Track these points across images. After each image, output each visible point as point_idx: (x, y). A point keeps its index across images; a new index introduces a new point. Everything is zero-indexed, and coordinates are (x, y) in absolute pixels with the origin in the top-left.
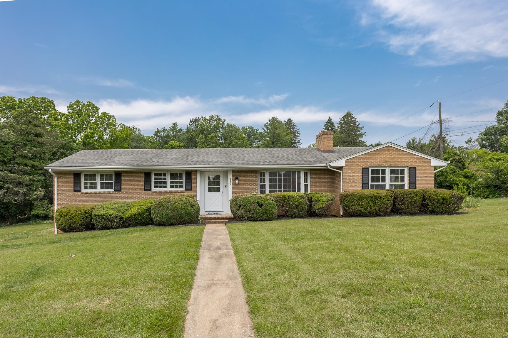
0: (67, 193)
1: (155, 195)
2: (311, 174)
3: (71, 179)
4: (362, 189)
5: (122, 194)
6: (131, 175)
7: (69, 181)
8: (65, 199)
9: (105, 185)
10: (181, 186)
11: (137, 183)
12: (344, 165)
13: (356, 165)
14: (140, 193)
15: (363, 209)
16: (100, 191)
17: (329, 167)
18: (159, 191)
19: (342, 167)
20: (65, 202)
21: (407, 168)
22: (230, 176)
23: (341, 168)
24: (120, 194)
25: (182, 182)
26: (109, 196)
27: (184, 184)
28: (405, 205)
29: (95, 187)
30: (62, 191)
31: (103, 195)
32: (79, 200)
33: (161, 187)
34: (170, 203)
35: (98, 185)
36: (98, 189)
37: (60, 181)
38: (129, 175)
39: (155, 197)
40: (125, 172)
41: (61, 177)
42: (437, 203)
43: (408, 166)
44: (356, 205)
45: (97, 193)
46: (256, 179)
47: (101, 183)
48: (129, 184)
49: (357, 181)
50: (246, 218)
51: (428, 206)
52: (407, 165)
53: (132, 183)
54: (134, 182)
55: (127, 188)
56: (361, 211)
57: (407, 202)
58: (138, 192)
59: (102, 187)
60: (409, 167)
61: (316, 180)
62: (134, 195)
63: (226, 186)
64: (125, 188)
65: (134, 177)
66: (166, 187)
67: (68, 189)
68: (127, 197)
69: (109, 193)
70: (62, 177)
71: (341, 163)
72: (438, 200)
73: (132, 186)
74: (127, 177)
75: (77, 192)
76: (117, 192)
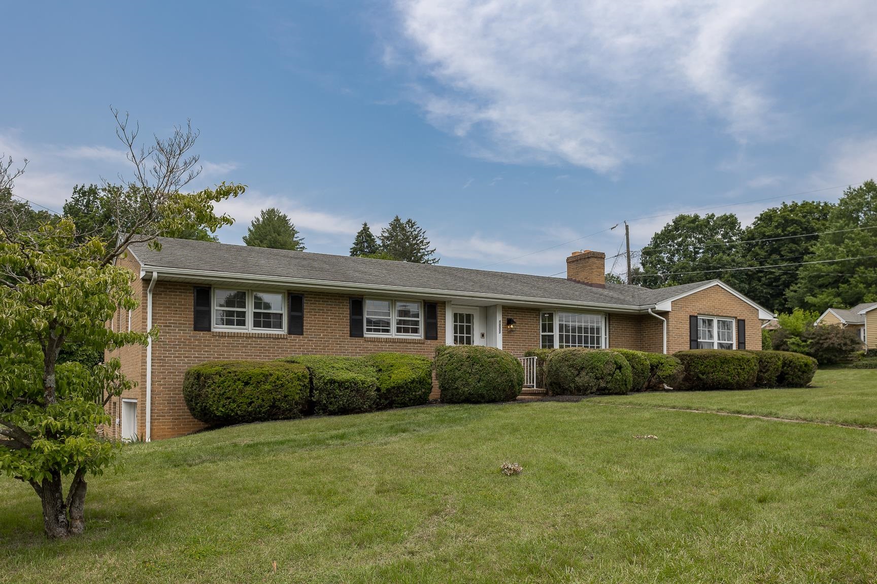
0: (177, 333)
1: (370, 346)
2: (611, 321)
3: (189, 300)
4: (690, 348)
5: (303, 340)
6: (322, 301)
7: (183, 305)
8: (172, 348)
9: (262, 319)
10: (415, 331)
11: (336, 319)
12: (669, 309)
13: (682, 311)
14: (342, 342)
15: (730, 378)
16: (254, 332)
17: (650, 310)
18: (379, 338)
19: (668, 312)
20: (173, 354)
21: (735, 320)
22: (499, 318)
23: (665, 314)
24: (301, 340)
25: (417, 323)
26: (277, 345)
27: (421, 327)
28: (769, 373)
29: (242, 323)
30: (165, 326)
31: (264, 343)
32: (206, 352)
33: (378, 330)
34: (492, 360)
35: (250, 319)
36: (249, 328)
37: (159, 304)
38: (320, 301)
39: (371, 350)
40: (312, 295)
41: (161, 294)
42: (799, 371)
43: (736, 318)
44: (718, 372)
45: (249, 337)
46: (537, 325)
47: (256, 315)
48: (318, 321)
49: (685, 336)
50: (594, 389)
51: (787, 376)
52: (736, 316)
53: (325, 318)
54: (329, 316)
55: (314, 329)
56: (726, 381)
57: (771, 369)
58: (338, 339)
59: (257, 324)
60: (738, 318)
61: (617, 332)
62: (330, 344)
63: (483, 335)
64: (311, 329)
65: (330, 305)
66: (388, 331)
67: (179, 324)
68: (314, 349)
69: (277, 338)
70: (165, 294)
71: (666, 306)
72: (801, 366)
73: (326, 324)
74: (316, 304)
75: (202, 333)
76: (293, 336)
